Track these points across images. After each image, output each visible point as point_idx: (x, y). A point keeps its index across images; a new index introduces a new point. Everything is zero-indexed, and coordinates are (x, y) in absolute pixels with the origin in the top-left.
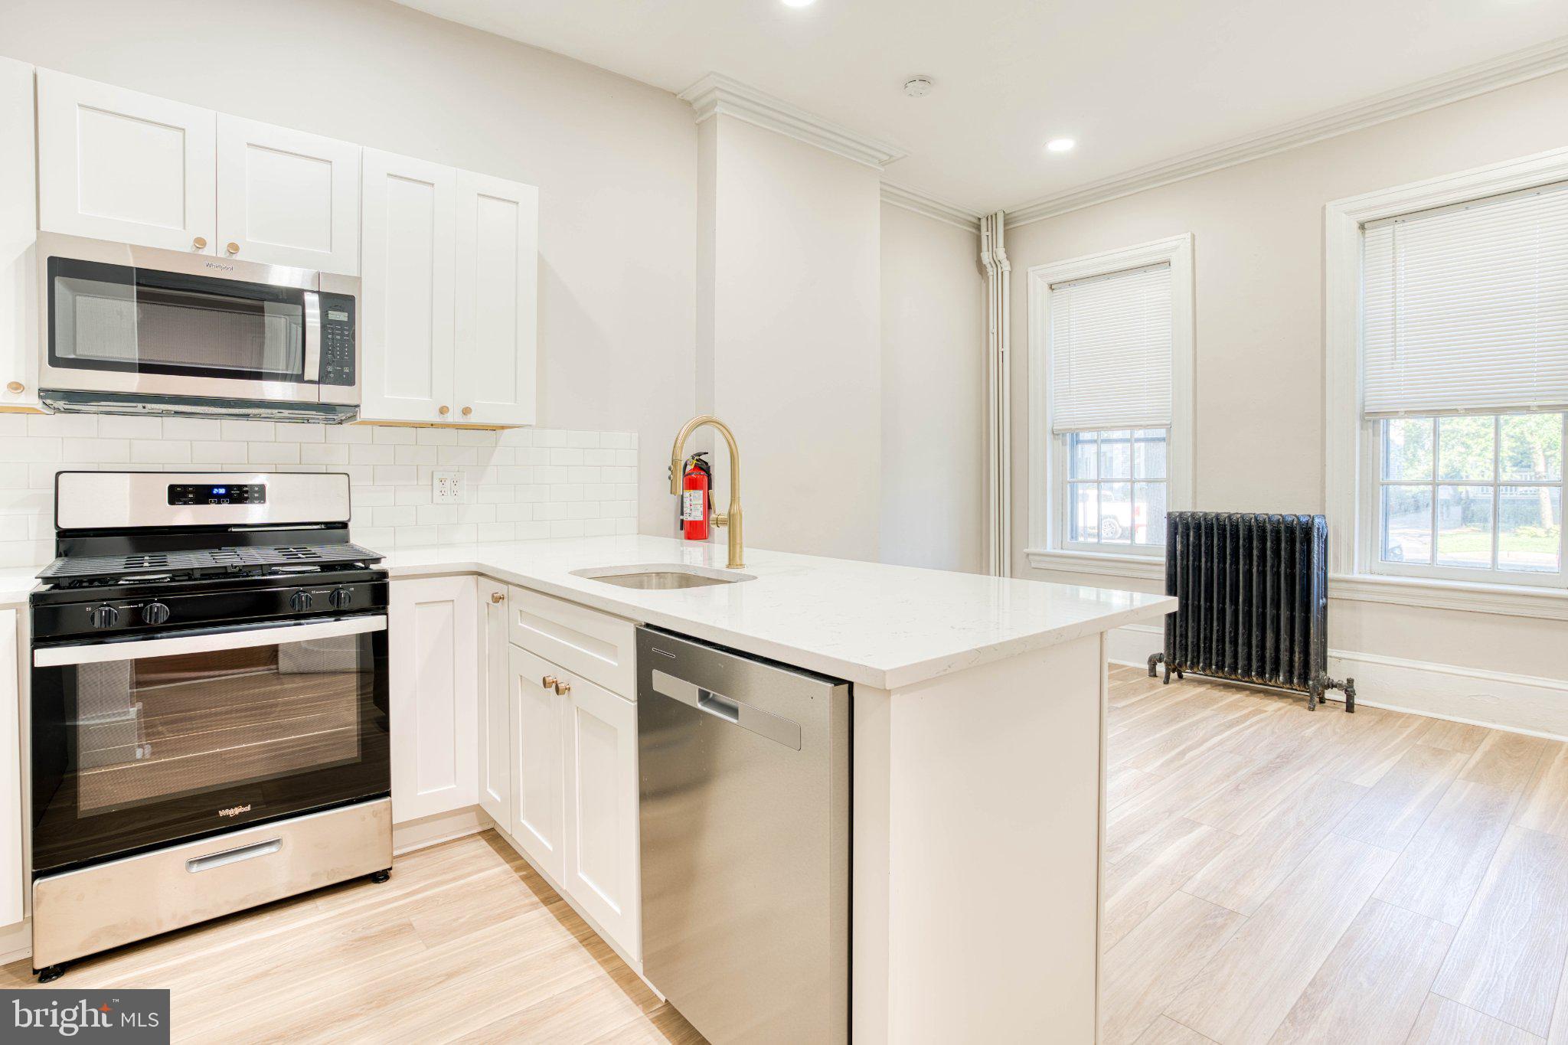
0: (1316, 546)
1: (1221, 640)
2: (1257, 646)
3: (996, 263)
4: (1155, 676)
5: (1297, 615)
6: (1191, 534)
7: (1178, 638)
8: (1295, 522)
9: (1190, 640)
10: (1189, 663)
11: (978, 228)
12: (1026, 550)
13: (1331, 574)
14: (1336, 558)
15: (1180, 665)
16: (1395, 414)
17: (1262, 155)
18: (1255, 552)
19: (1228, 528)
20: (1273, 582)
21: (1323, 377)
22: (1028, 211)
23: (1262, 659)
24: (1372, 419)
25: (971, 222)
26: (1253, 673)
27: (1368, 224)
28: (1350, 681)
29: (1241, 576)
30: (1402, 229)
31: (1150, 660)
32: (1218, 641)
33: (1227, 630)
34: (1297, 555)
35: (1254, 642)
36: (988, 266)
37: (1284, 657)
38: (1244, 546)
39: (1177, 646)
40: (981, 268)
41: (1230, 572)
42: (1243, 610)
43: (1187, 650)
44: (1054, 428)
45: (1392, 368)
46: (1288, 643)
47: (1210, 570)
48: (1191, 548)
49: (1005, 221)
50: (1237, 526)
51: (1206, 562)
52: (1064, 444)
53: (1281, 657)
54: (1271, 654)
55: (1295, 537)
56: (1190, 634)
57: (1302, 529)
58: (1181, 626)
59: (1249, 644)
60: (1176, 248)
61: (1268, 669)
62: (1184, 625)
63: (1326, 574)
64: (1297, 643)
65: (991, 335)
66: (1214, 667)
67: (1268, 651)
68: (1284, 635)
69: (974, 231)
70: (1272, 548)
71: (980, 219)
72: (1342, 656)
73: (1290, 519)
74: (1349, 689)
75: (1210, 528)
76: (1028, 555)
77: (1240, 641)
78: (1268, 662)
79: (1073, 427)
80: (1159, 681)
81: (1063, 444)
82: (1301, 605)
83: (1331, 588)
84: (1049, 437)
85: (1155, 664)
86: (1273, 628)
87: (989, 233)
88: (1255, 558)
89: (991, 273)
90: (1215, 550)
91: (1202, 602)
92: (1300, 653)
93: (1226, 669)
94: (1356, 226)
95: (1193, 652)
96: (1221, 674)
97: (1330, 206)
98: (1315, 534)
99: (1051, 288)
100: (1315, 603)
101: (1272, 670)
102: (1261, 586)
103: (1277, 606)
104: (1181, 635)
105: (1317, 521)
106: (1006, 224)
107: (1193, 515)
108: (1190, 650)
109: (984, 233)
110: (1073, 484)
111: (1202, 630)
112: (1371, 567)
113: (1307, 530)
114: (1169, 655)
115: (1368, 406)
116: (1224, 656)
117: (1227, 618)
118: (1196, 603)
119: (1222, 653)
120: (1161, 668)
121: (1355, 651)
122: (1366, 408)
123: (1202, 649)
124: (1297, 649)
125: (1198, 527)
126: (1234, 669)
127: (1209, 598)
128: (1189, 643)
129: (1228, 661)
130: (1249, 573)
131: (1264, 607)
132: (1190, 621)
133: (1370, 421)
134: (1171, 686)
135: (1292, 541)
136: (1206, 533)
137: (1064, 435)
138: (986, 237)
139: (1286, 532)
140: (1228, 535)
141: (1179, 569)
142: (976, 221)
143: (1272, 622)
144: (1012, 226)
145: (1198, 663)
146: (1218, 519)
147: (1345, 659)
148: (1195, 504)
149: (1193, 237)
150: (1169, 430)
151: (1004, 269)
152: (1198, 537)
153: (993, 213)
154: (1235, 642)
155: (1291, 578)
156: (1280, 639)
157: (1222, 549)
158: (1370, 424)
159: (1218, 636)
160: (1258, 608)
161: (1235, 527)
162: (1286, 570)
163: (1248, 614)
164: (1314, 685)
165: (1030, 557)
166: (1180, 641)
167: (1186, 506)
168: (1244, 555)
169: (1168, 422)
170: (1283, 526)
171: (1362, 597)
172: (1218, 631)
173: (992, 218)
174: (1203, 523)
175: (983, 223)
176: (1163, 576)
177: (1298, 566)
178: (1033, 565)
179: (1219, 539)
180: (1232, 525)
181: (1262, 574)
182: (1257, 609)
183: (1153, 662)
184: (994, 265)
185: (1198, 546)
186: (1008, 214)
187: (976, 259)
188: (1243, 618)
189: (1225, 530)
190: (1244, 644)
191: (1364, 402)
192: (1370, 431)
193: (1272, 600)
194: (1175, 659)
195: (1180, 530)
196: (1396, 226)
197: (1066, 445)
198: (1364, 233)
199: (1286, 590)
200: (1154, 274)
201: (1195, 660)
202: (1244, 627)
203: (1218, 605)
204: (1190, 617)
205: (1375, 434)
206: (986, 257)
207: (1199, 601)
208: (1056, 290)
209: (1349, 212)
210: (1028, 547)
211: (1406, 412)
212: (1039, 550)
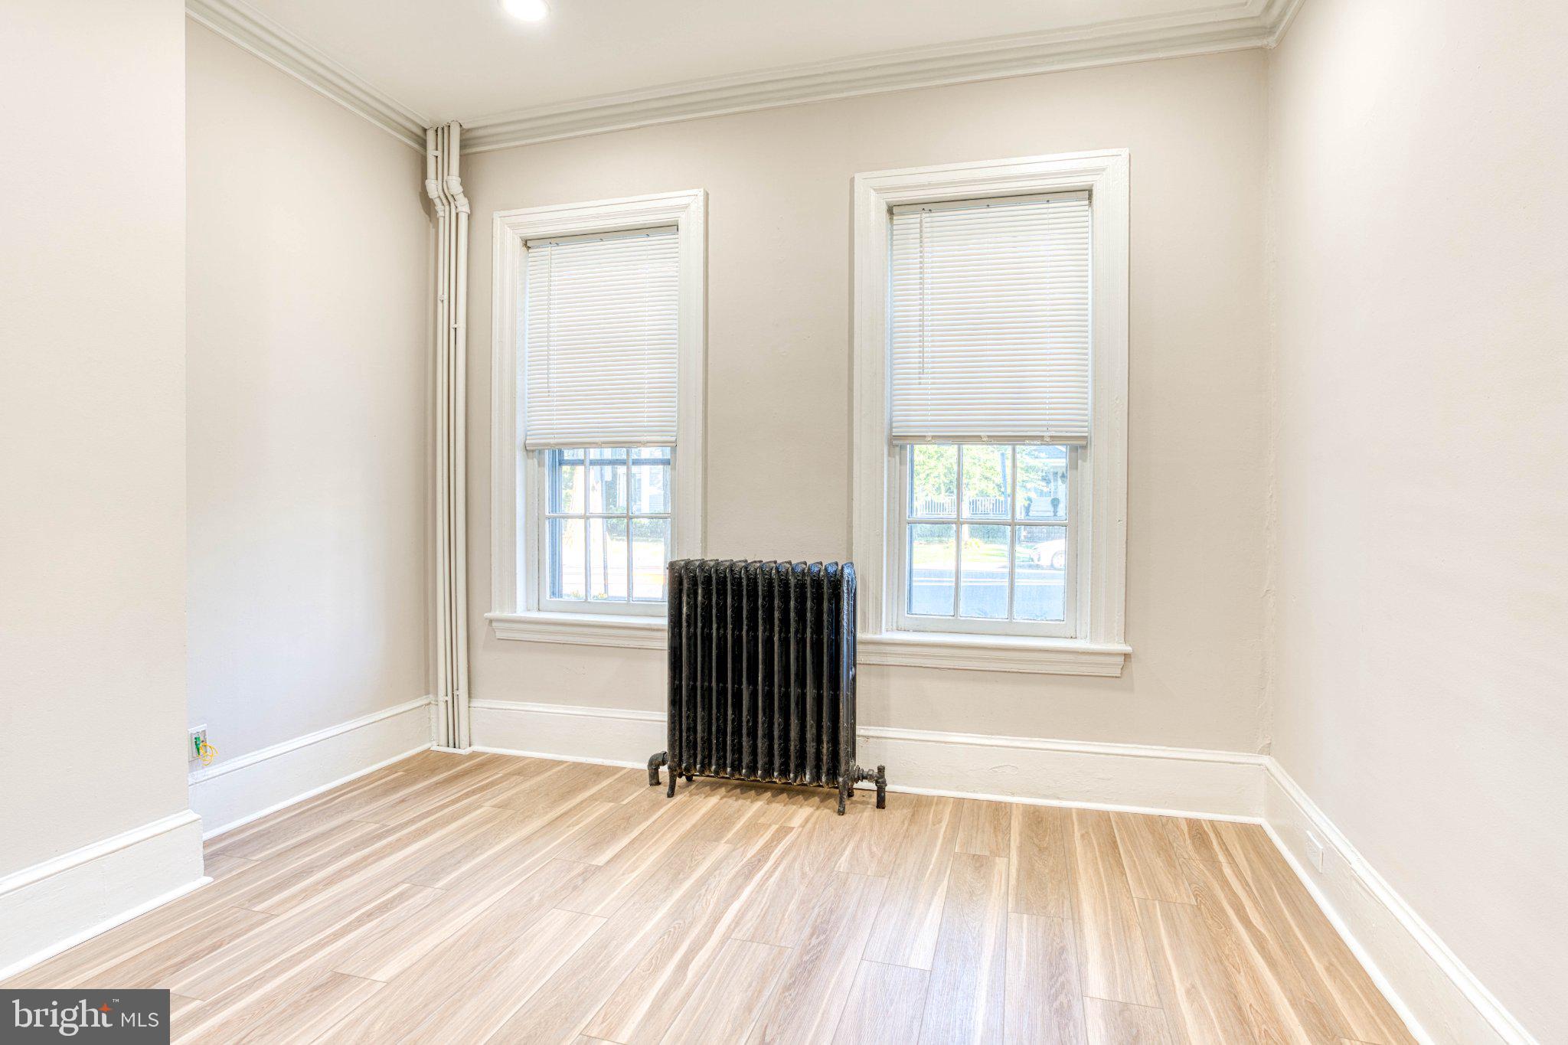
0: (845, 604)
1: (737, 732)
2: (780, 738)
3: (449, 199)
4: (658, 783)
5: (825, 694)
6: (700, 591)
7: (684, 734)
8: (822, 573)
9: (699, 735)
10: (698, 766)
11: (423, 144)
12: (487, 615)
13: (860, 636)
14: (864, 614)
15: (687, 770)
16: (922, 439)
17: (786, 103)
18: (777, 614)
19: (745, 583)
20: (798, 652)
21: (851, 389)
22: (496, 130)
23: (785, 753)
24: (898, 443)
25: (412, 132)
26: (776, 774)
27: (897, 207)
28: (881, 770)
29: (760, 645)
30: (929, 220)
31: (651, 763)
32: (733, 734)
33: (744, 719)
34: (825, 616)
35: (776, 733)
36: (437, 201)
37: (811, 749)
38: (763, 606)
39: (684, 744)
40: (428, 205)
41: (747, 642)
42: (763, 690)
43: (695, 749)
44: (527, 442)
45: (920, 384)
46: (814, 731)
47: (722, 639)
48: (699, 610)
49: (461, 141)
50: (755, 579)
51: (718, 629)
52: (541, 464)
53: (808, 749)
54: (795, 746)
55: (822, 593)
56: (699, 728)
57: (830, 582)
58: (688, 717)
59: (769, 736)
60: (687, 206)
61: (792, 766)
62: (692, 715)
63: (855, 637)
64: (825, 730)
65: (440, 304)
66: (729, 770)
67: (792, 743)
68: (810, 721)
69: (416, 146)
70: (796, 608)
71: (425, 130)
72: (871, 733)
73: (816, 569)
74: (880, 780)
75: (722, 582)
76: (491, 621)
77: (760, 733)
78: (792, 757)
79: (552, 441)
80: (664, 789)
81: (539, 465)
82: (830, 681)
83: (859, 652)
84: (519, 455)
85: (657, 769)
86: (798, 712)
87: (439, 153)
88: (776, 622)
89: (441, 214)
90: (729, 612)
91: (714, 684)
92: (828, 742)
93: (744, 771)
94: (885, 208)
95: (703, 749)
96: (737, 776)
97: (858, 177)
98: (845, 589)
99: (525, 245)
100: (845, 677)
101: (797, 766)
102: (784, 658)
103: (802, 684)
104: (688, 729)
105: (847, 571)
106: (463, 145)
107: (703, 563)
108: (699, 749)
109: (431, 152)
110: (555, 522)
111: (714, 721)
112: (897, 622)
113: (836, 583)
114: (674, 756)
115: (895, 428)
116: (741, 753)
117: (744, 702)
118: (706, 684)
119: (738, 749)
120: (664, 770)
121: (884, 726)
122: (894, 430)
123: (714, 747)
124: (825, 738)
125: (708, 580)
126: (753, 769)
127: (722, 677)
128: (699, 740)
129: (746, 759)
130: (769, 642)
131: (787, 685)
132: (699, 709)
133: (897, 446)
134: (679, 798)
135: (818, 599)
136: (717, 589)
137: (541, 452)
138: (433, 159)
139: (812, 587)
140: (745, 593)
141: (684, 640)
142: (419, 132)
143: (797, 704)
144: (474, 150)
145: (710, 765)
146: (732, 571)
147: (873, 737)
148: (705, 549)
149: (707, 195)
150: (674, 449)
151: (460, 209)
152: (707, 594)
153: (444, 124)
154: (753, 734)
155: (817, 646)
156: (806, 727)
157: (738, 611)
158: (897, 449)
159: (733, 728)
160: (780, 686)
161: (753, 581)
162: (812, 637)
163: (769, 696)
164: (845, 783)
165: (494, 624)
166: (688, 737)
167: (694, 553)
168: (763, 619)
169: (673, 439)
170: (808, 579)
171: (891, 660)
172: (733, 721)
173: (442, 131)
174: (714, 576)
175: (431, 137)
176: (664, 645)
177: (825, 631)
178: (499, 635)
179: (733, 598)
180: (748, 579)
181: (785, 643)
182: (780, 689)
183: (655, 765)
184: (445, 201)
185: (707, 608)
186: (468, 130)
187: (420, 191)
188: (763, 702)
189: (740, 584)
190: (764, 736)
191: (891, 423)
192: (898, 458)
193: (797, 675)
194: (681, 760)
195: (685, 585)
196: (924, 215)
197: (544, 466)
198: (891, 219)
199: (813, 663)
200: (656, 240)
201: (706, 761)
202: (764, 714)
203: (733, 687)
204: (699, 705)
205: (902, 462)
206: (433, 188)
207: (710, 682)
208: (533, 247)
209: (878, 190)
210: (490, 611)
211: (933, 437)
212: (507, 614)
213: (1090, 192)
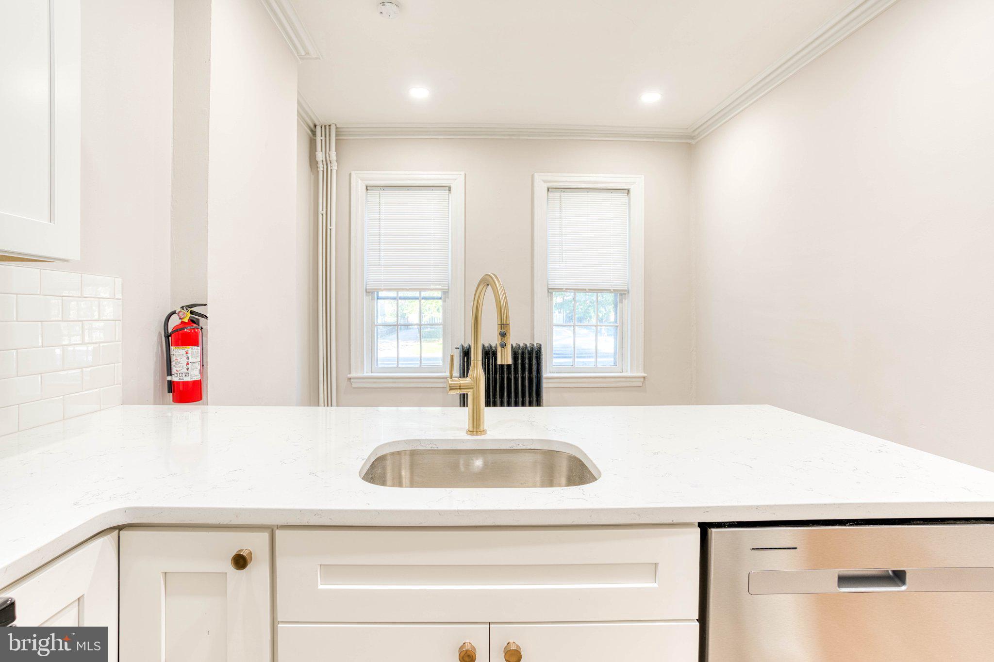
0: (542, 361)
3: (328, 162)
5: (534, 400)
11: (314, 133)
12: (349, 376)
16: (561, 290)
18: (512, 367)
20: (522, 383)
21: (532, 268)
22: (352, 130)
27: (551, 189)
29: (505, 381)
30: (563, 195)
34: (534, 366)
36: (320, 163)
41: (499, 380)
42: (506, 400)
44: (367, 288)
49: (336, 132)
55: (532, 356)
60: (455, 179)
65: (320, 216)
71: (316, 125)
76: (350, 379)
79: (376, 287)
81: (372, 300)
82: (536, 394)
84: (364, 294)
87: (323, 138)
89: (322, 170)
94: (546, 188)
97: (536, 175)
98: (542, 354)
99: (367, 188)
106: (338, 135)
109: (319, 138)
112: (550, 369)
113: (537, 352)
115: (549, 285)
130: (509, 379)
137: (373, 293)
138: (320, 141)
142: (312, 126)
144: (343, 138)
148: (465, 339)
149: (465, 174)
150: (446, 293)
151: (333, 168)
153: (327, 124)
162: (528, 376)
163: (509, 402)
165: (352, 380)
169: (446, 288)
171: (551, 386)
173: (327, 128)
175: (318, 129)
177: (534, 372)
178: (354, 386)
184: (325, 163)
186: (339, 128)
191: (547, 283)
192: (550, 298)
197: (374, 299)
198: (548, 194)
200: (438, 193)
203: (492, 400)
205: (551, 300)
206: (320, 156)
208: (369, 190)
209: (544, 181)
210: (350, 374)
211: (566, 289)
212: (360, 375)
213: (628, 190)
